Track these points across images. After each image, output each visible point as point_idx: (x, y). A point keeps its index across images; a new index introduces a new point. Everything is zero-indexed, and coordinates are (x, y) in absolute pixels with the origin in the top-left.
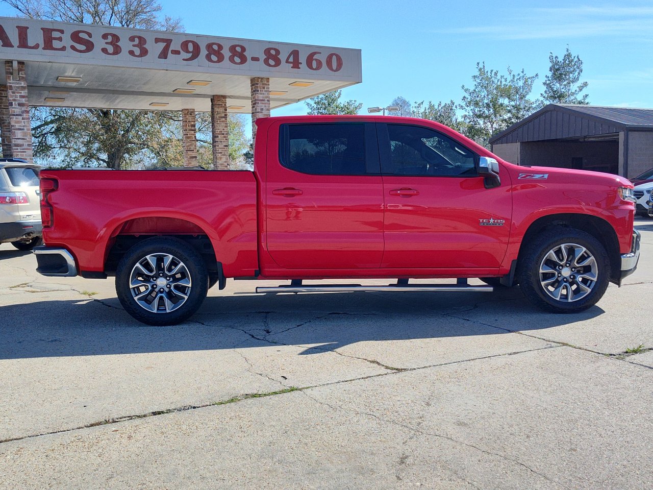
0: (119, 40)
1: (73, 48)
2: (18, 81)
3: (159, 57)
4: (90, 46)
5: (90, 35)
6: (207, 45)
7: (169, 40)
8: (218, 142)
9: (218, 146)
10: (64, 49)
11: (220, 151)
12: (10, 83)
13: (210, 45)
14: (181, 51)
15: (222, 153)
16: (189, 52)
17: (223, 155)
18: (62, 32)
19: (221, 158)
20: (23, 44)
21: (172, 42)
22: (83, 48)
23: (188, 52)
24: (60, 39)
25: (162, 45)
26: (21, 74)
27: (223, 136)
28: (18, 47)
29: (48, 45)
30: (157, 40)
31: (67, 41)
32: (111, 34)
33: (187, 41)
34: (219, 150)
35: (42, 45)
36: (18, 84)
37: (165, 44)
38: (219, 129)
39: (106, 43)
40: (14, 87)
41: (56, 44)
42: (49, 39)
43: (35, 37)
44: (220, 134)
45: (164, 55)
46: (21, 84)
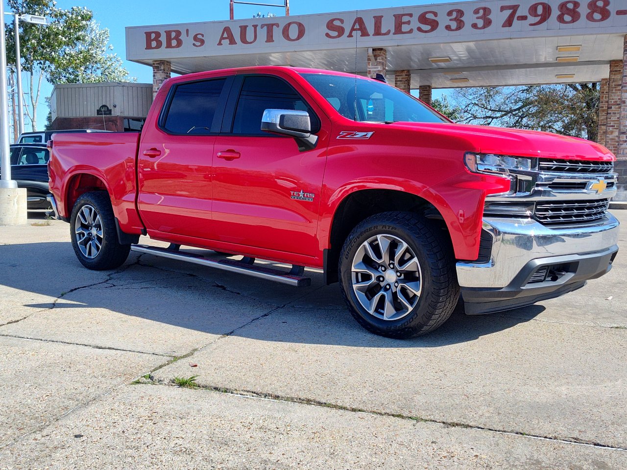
0: (464, 15)
1: (419, 29)
2: (376, 65)
3: (504, 26)
4: (434, 25)
5: (436, 14)
6: (560, 5)
7: (516, 6)
8: (610, 113)
9: (610, 118)
10: (411, 31)
11: (611, 125)
12: (370, 68)
13: (563, 4)
14: (529, 16)
15: (614, 126)
16: (538, 16)
17: (615, 128)
18: (411, 15)
19: (612, 132)
20: (378, 32)
21: (519, 8)
22: (428, 28)
23: (536, 15)
24: (409, 23)
25: (508, 12)
26: (379, 59)
27: (617, 106)
28: (373, 35)
29: (398, 30)
30: (503, 8)
31: (415, 23)
32: (455, 10)
33: (536, 4)
34: (610, 123)
35: (393, 31)
36: (375, 68)
37: (511, 11)
38: (613, 99)
39: (451, 20)
40: (372, 71)
41: (405, 28)
42: (399, 24)
43: (388, 24)
44: (614, 105)
45: (509, 23)
46: (378, 68)
